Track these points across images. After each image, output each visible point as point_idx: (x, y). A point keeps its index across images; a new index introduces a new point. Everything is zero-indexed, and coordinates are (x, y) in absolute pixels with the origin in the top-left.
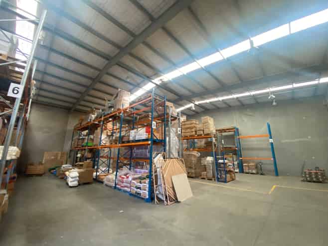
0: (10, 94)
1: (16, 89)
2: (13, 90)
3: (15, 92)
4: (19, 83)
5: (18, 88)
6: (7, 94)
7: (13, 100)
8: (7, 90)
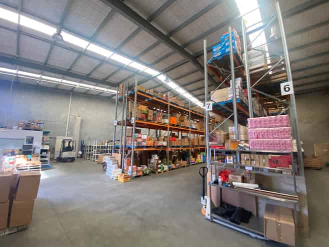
0: (283, 93)
1: (287, 87)
2: (285, 89)
3: (287, 89)
4: (287, 80)
5: (288, 85)
6: (281, 94)
7: (287, 97)
8: (280, 91)
